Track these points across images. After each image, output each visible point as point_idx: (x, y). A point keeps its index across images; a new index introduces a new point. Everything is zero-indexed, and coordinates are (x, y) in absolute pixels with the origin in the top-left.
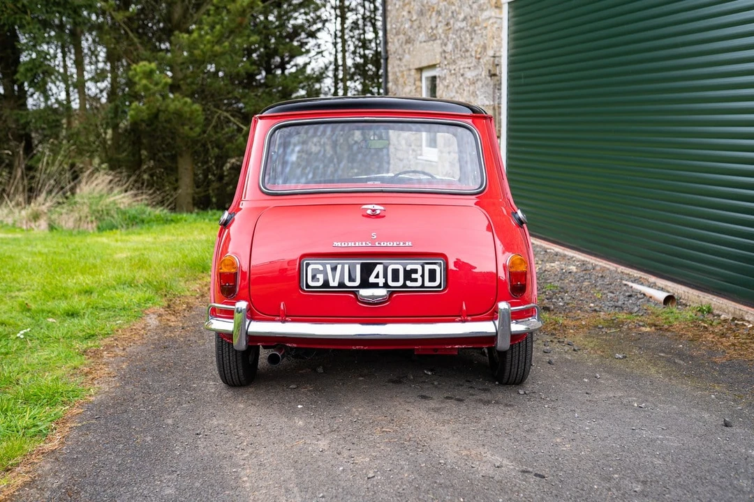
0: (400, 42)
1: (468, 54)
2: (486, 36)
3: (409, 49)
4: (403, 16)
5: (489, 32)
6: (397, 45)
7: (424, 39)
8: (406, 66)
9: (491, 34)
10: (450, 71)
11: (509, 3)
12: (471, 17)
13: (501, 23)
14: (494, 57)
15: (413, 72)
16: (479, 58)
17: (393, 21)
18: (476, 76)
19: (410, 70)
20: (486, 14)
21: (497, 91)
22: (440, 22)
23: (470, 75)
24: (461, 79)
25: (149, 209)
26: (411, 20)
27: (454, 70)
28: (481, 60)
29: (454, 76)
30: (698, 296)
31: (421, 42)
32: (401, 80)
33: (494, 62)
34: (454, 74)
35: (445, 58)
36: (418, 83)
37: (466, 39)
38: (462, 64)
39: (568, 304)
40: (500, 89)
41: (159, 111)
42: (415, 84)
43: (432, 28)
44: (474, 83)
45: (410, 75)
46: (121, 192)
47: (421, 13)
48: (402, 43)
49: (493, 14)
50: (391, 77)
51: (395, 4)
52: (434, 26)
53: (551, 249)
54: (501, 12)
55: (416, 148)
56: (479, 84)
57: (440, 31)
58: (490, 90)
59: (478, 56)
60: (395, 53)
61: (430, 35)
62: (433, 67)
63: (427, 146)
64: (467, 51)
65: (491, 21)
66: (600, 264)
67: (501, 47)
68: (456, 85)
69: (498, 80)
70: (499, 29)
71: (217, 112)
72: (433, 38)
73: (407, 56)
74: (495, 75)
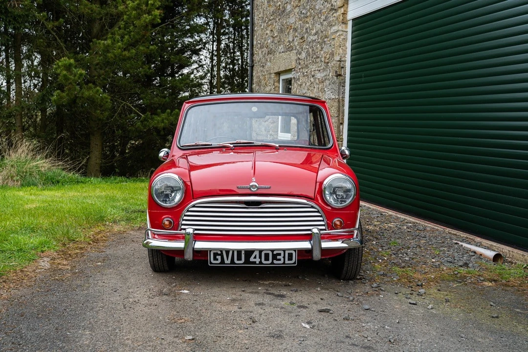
0: (263, 53)
1: (318, 60)
2: (334, 45)
3: (271, 58)
4: (267, 34)
5: (336, 42)
6: (261, 56)
7: (283, 50)
8: (267, 71)
9: (338, 44)
10: (303, 73)
11: (353, 20)
12: (322, 32)
13: (347, 35)
14: (340, 61)
15: (273, 76)
16: (328, 63)
17: (258, 39)
18: (324, 77)
19: (270, 74)
20: (335, 28)
21: (341, 87)
22: (296, 36)
23: (319, 75)
24: (312, 79)
25: (64, 173)
26: (272, 37)
27: (306, 72)
28: (329, 64)
29: (307, 77)
30: (523, 255)
31: (280, 53)
32: (263, 82)
33: (340, 65)
34: (307, 75)
35: (300, 64)
36: (276, 84)
37: (317, 48)
38: (313, 67)
39: (413, 259)
40: (344, 86)
41: (76, 97)
42: (274, 85)
43: (289, 41)
44: (323, 82)
45: (270, 78)
46: (42, 159)
47: (281, 31)
48: (265, 54)
49: (340, 28)
50: (255, 80)
51: (261, 26)
52: (291, 39)
53: (385, 212)
54: (346, 27)
55: (273, 133)
56: (327, 82)
57: (296, 43)
58: (336, 87)
59: (327, 61)
60: (259, 62)
61: (287, 47)
62: (289, 71)
63: (281, 132)
64: (318, 57)
65: (338, 34)
66: (429, 225)
67: (346, 54)
68: (308, 84)
69: (342, 80)
70: (345, 39)
71: (122, 103)
72: (289, 49)
73: (268, 64)
74: (340, 75)
